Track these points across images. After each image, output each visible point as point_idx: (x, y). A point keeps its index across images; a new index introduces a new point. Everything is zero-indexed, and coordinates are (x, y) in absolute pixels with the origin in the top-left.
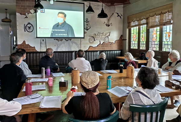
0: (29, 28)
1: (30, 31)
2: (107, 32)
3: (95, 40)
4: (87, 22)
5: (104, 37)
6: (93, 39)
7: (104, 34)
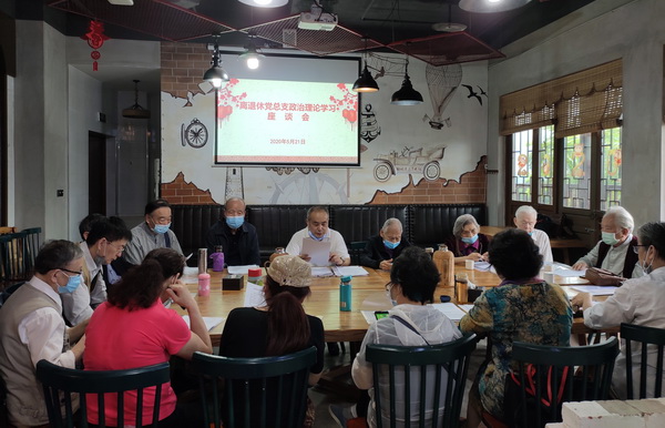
0: (196, 135)
1: (199, 144)
2: (435, 145)
3: (393, 173)
4: (368, 116)
5: (425, 163)
6: (386, 169)
7: (424, 153)
